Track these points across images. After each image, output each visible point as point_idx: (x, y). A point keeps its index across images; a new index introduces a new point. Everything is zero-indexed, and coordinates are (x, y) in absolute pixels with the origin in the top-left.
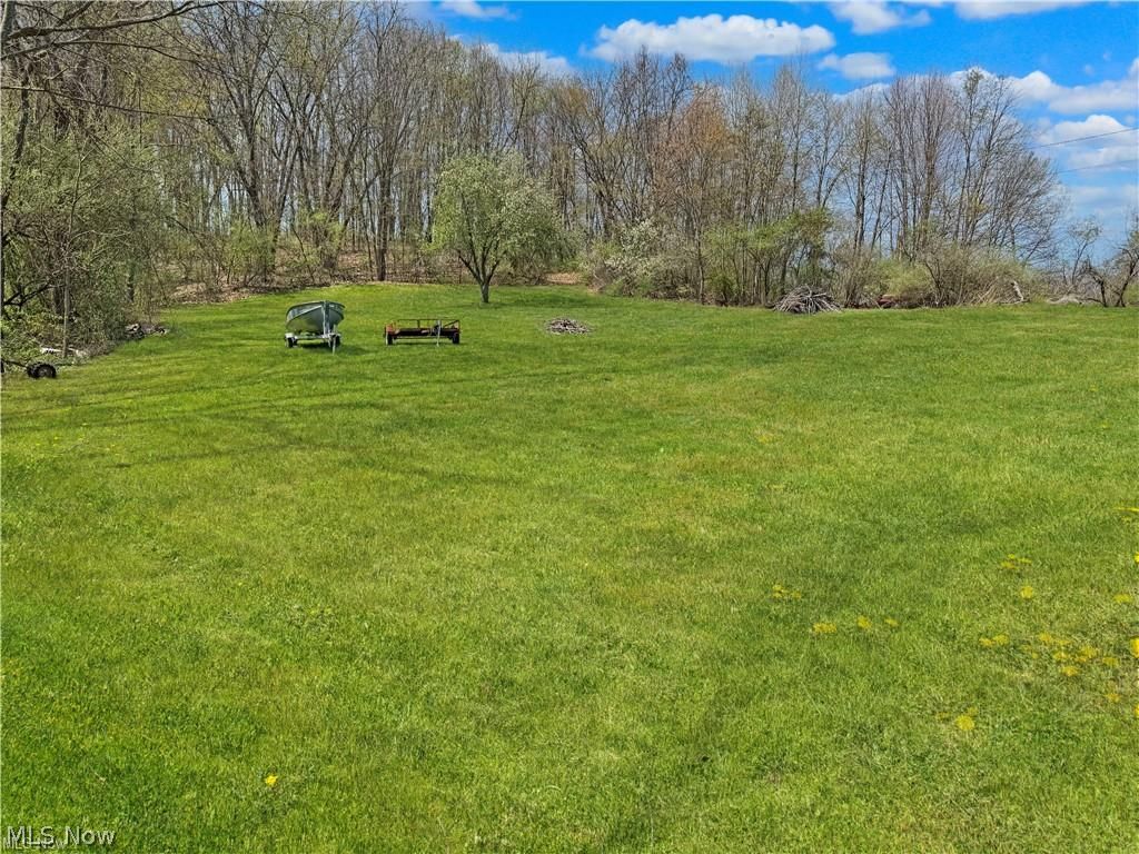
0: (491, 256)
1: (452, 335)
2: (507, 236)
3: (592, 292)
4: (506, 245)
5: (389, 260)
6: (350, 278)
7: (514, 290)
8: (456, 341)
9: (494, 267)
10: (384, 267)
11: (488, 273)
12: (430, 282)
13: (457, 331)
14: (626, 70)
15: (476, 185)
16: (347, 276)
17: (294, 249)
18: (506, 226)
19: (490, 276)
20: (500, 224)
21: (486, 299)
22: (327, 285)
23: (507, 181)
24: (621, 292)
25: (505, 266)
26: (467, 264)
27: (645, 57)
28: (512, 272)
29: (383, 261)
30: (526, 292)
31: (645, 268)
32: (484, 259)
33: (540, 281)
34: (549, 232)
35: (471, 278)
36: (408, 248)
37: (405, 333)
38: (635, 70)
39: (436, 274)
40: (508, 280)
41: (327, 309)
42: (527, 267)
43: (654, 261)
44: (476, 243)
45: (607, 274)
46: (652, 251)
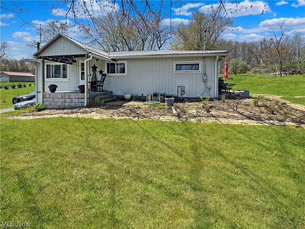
1: (232, 79)
9: (237, 72)
18: (239, 67)
21: (236, 75)
28: (240, 72)
33: (245, 73)
34: (246, 67)
35: (234, 73)
42: (243, 71)
45: (256, 72)
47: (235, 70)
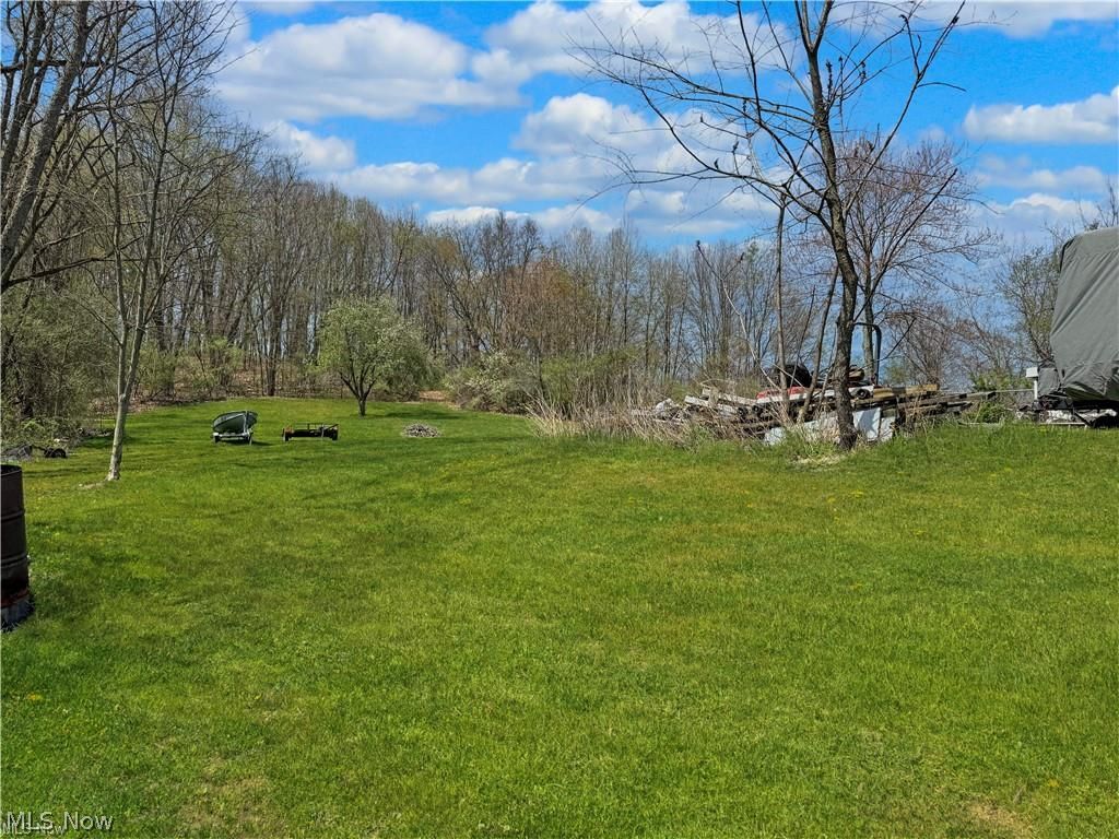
0: (369, 378)
1: (332, 434)
2: (383, 361)
3: (455, 408)
4: (381, 368)
5: (279, 377)
6: (244, 394)
7: (389, 404)
8: (335, 438)
9: (370, 386)
10: (273, 385)
11: (365, 390)
12: (315, 397)
13: (336, 432)
14: (487, 231)
15: (357, 322)
16: (241, 391)
17: (193, 369)
18: (381, 354)
19: (367, 393)
20: (376, 352)
21: (363, 413)
22: (224, 399)
23: (383, 320)
24: (479, 407)
25: (381, 385)
26: (348, 384)
27: (503, 221)
28: (388, 389)
29: (274, 379)
30: (399, 406)
31: (499, 388)
32: (362, 379)
33: (413, 397)
34: (418, 360)
35: (351, 395)
36: (296, 369)
37: (299, 434)
38: (495, 231)
39: (319, 390)
40: (384, 396)
41: (248, 416)
42: (401, 386)
43: (505, 383)
44: (355, 366)
45: (469, 393)
46: (505, 375)
47: (358, 374)
